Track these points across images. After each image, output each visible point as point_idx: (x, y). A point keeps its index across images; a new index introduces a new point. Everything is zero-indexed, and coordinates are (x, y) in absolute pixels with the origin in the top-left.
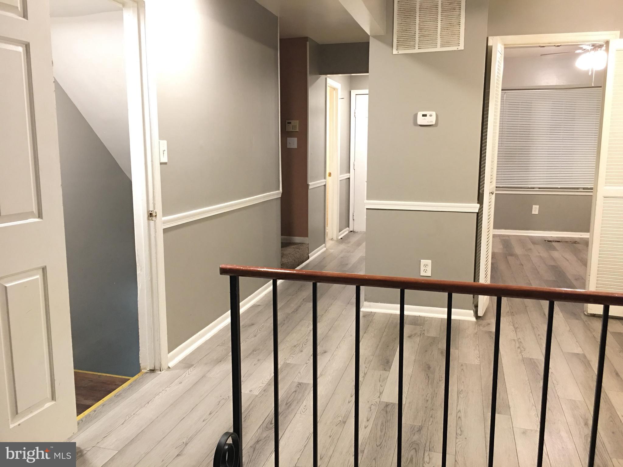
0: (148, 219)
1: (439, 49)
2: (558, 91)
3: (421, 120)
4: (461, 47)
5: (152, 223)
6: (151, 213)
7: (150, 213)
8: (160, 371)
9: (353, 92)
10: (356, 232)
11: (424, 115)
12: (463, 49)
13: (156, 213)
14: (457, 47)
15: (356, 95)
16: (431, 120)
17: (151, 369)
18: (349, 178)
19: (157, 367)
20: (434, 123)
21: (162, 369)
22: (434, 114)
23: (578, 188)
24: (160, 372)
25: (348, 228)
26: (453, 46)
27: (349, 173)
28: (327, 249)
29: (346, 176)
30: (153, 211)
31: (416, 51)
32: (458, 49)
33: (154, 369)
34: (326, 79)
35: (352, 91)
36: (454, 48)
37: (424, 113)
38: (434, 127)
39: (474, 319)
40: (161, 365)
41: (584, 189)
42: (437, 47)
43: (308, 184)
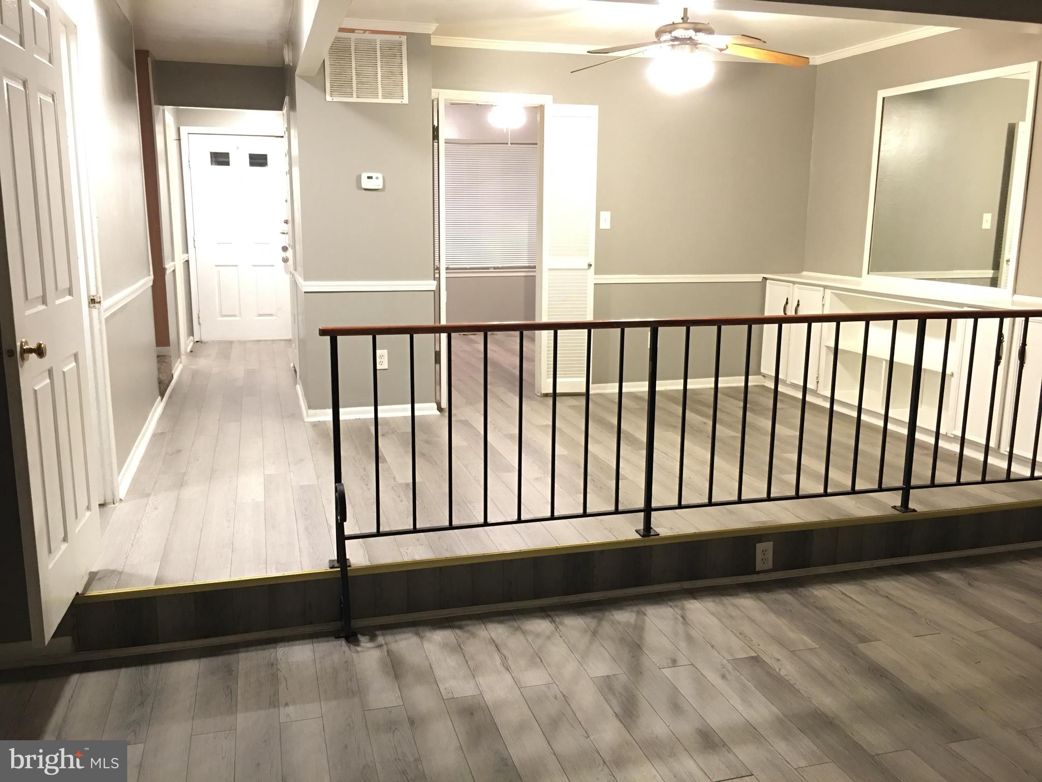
0: (89, 307)
1: (380, 100)
2: (458, 146)
3: (366, 184)
4: (406, 101)
5: (95, 312)
6: (93, 298)
7: (91, 299)
8: (114, 503)
9: (184, 130)
10: (205, 343)
11: (369, 178)
12: (407, 103)
13: (100, 298)
14: (402, 100)
15: (189, 134)
16: (377, 183)
17: (102, 502)
18: (187, 261)
19: (109, 500)
20: (381, 187)
21: (115, 502)
22: (380, 176)
23: (488, 268)
24: (113, 505)
25: (192, 337)
26: (396, 99)
27: (187, 252)
28: (184, 366)
29: (185, 257)
30: (96, 296)
31: (354, 99)
32: (402, 102)
33: (105, 503)
34: (164, 111)
35: (182, 128)
36: (398, 101)
37: (370, 175)
38: (380, 191)
39: (438, 413)
40: (113, 495)
41: (495, 268)
42: (378, 98)
43: (165, 268)
